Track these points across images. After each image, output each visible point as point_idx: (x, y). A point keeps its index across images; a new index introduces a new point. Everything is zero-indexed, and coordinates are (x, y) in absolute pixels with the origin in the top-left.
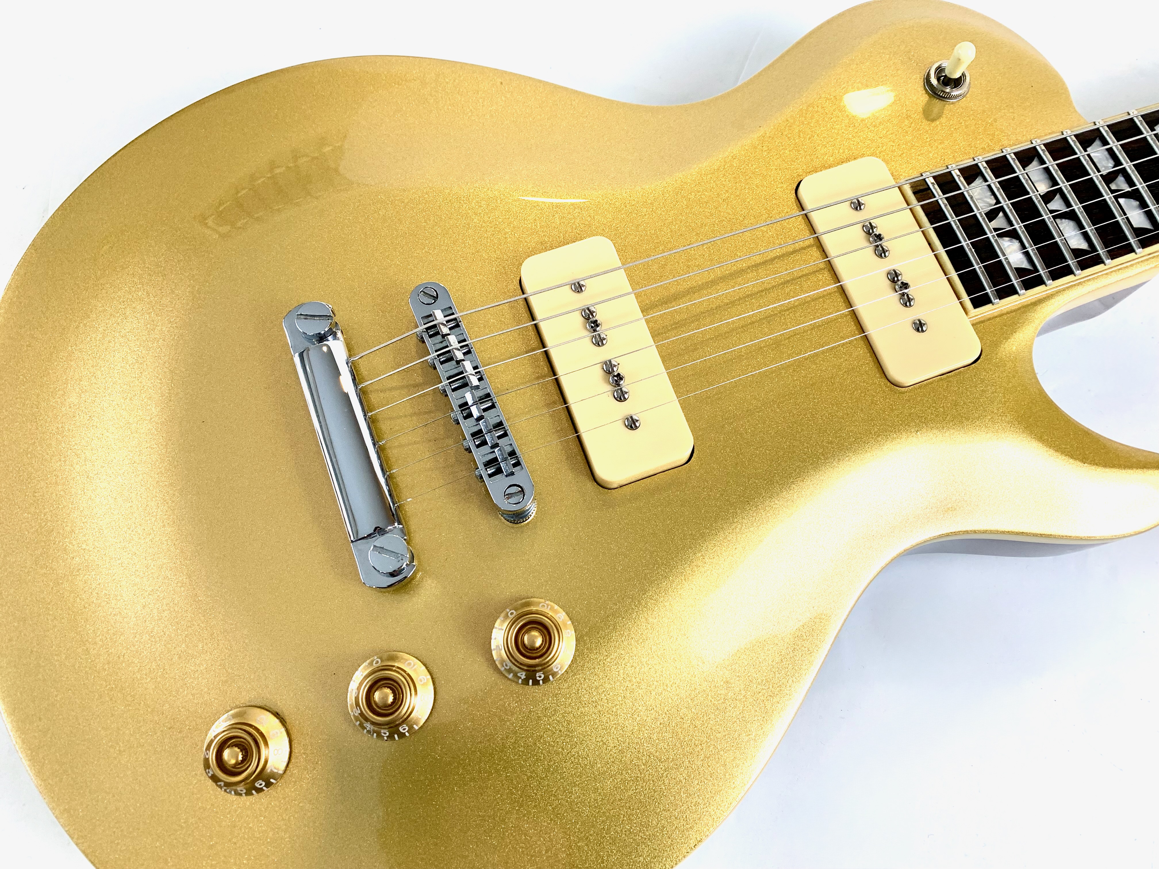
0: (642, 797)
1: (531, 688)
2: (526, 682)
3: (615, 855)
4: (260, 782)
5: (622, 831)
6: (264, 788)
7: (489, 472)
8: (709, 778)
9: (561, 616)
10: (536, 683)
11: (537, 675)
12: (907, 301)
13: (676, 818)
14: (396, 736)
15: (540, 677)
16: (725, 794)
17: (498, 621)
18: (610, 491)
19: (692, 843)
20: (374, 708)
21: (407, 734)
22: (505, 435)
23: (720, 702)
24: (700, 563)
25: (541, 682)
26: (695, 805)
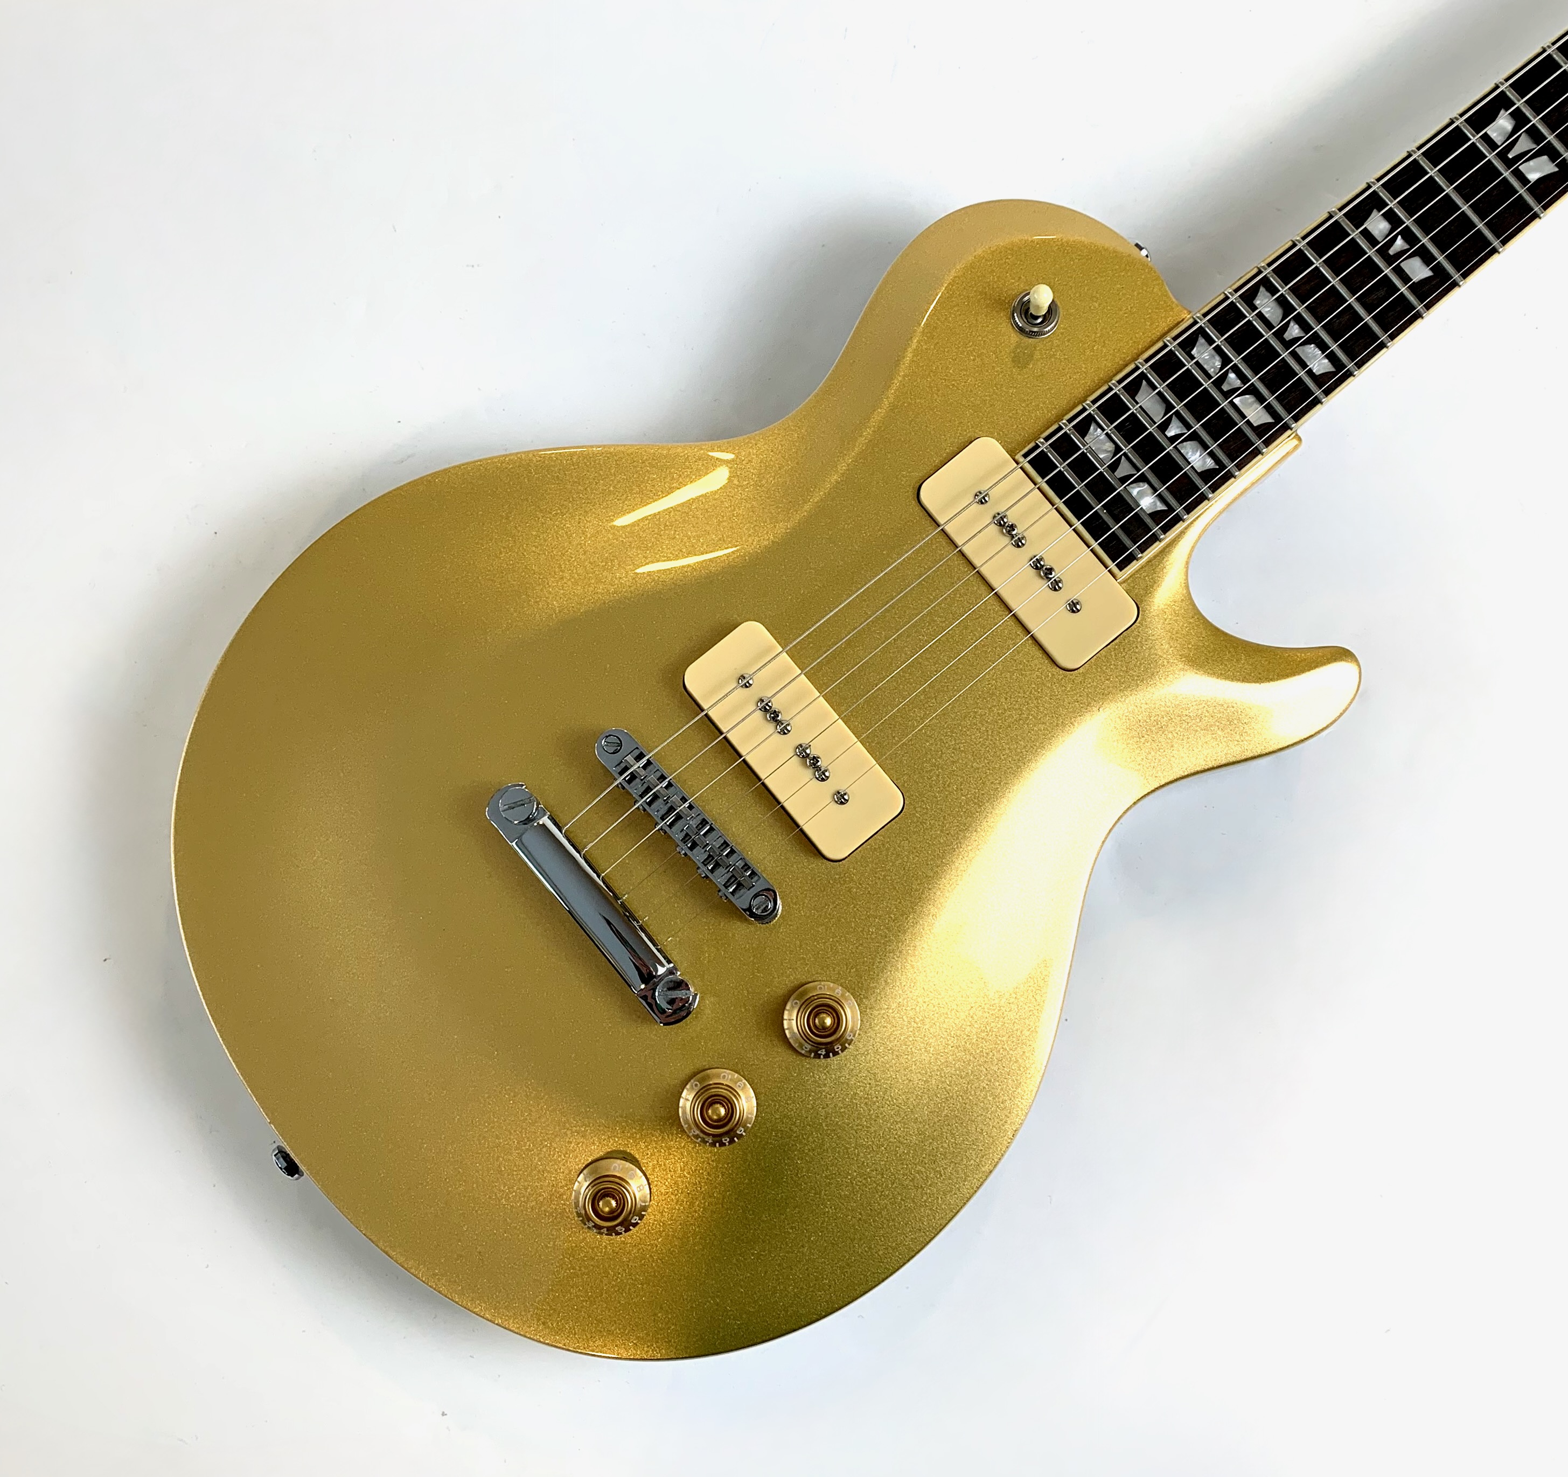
0: (956, 1112)
1: (834, 1060)
2: (827, 1056)
3: (950, 1166)
4: (635, 1217)
5: (949, 1145)
6: (639, 1221)
7: (731, 890)
8: (1007, 1076)
9: (838, 991)
10: (835, 1054)
11: (835, 1047)
12: (1056, 586)
13: (990, 1119)
14: (735, 1139)
15: (838, 1048)
16: (1024, 1085)
17: (786, 1013)
18: (841, 863)
19: (1010, 1134)
20: (711, 1124)
21: (744, 1134)
22: (732, 852)
23: (996, 1010)
24: (942, 900)
25: (840, 1052)
26: (1002, 1103)
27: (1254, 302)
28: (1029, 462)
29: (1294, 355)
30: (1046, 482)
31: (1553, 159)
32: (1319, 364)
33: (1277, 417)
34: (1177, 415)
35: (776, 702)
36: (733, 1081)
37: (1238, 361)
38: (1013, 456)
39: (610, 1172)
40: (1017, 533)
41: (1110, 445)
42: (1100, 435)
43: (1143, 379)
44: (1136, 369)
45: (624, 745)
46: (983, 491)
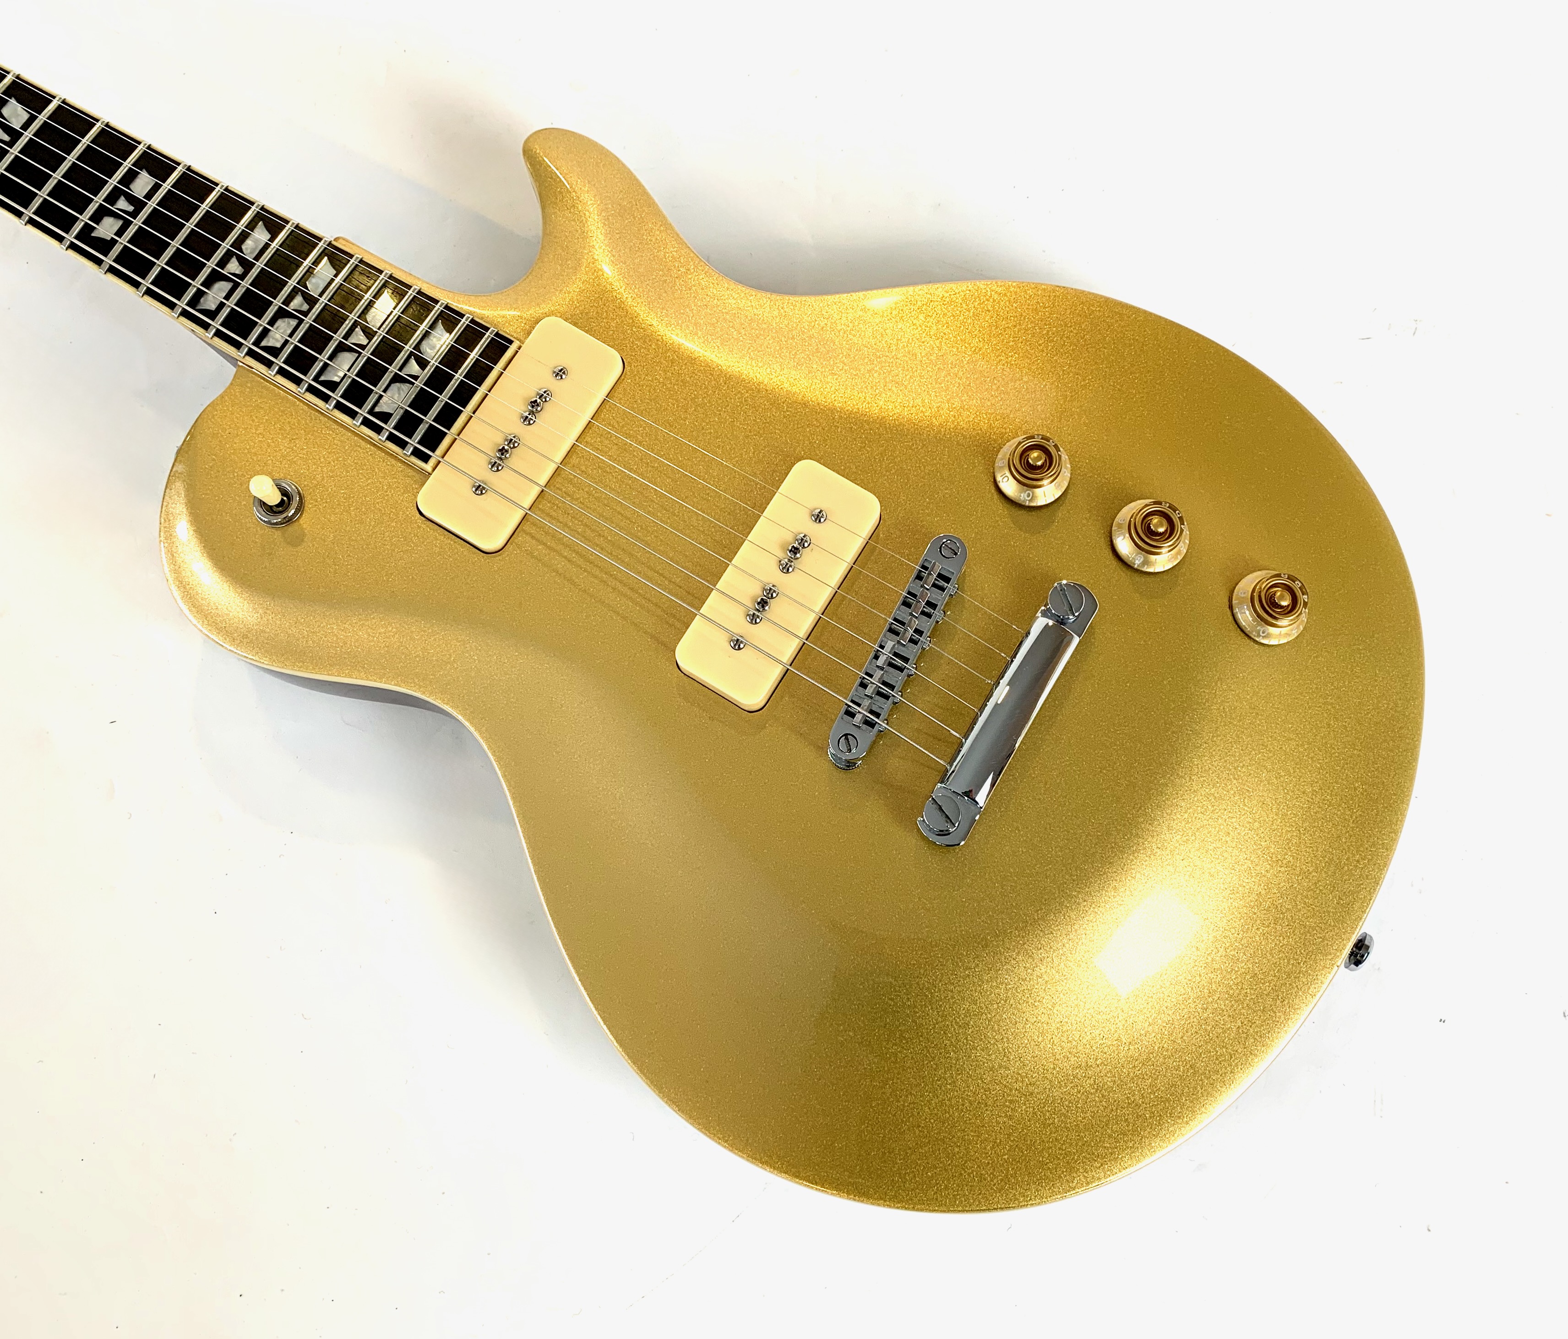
28: (434, 451)
29: (258, 257)
34: (346, 337)
35: (749, 604)
36: (1120, 526)
37: (278, 302)
38: (430, 474)
39: (1247, 612)
40: (507, 440)
41: (395, 386)
42: (384, 399)
43: (320, 379)
44: (311, 389)
45: (846, 735)
46: (474, 486)
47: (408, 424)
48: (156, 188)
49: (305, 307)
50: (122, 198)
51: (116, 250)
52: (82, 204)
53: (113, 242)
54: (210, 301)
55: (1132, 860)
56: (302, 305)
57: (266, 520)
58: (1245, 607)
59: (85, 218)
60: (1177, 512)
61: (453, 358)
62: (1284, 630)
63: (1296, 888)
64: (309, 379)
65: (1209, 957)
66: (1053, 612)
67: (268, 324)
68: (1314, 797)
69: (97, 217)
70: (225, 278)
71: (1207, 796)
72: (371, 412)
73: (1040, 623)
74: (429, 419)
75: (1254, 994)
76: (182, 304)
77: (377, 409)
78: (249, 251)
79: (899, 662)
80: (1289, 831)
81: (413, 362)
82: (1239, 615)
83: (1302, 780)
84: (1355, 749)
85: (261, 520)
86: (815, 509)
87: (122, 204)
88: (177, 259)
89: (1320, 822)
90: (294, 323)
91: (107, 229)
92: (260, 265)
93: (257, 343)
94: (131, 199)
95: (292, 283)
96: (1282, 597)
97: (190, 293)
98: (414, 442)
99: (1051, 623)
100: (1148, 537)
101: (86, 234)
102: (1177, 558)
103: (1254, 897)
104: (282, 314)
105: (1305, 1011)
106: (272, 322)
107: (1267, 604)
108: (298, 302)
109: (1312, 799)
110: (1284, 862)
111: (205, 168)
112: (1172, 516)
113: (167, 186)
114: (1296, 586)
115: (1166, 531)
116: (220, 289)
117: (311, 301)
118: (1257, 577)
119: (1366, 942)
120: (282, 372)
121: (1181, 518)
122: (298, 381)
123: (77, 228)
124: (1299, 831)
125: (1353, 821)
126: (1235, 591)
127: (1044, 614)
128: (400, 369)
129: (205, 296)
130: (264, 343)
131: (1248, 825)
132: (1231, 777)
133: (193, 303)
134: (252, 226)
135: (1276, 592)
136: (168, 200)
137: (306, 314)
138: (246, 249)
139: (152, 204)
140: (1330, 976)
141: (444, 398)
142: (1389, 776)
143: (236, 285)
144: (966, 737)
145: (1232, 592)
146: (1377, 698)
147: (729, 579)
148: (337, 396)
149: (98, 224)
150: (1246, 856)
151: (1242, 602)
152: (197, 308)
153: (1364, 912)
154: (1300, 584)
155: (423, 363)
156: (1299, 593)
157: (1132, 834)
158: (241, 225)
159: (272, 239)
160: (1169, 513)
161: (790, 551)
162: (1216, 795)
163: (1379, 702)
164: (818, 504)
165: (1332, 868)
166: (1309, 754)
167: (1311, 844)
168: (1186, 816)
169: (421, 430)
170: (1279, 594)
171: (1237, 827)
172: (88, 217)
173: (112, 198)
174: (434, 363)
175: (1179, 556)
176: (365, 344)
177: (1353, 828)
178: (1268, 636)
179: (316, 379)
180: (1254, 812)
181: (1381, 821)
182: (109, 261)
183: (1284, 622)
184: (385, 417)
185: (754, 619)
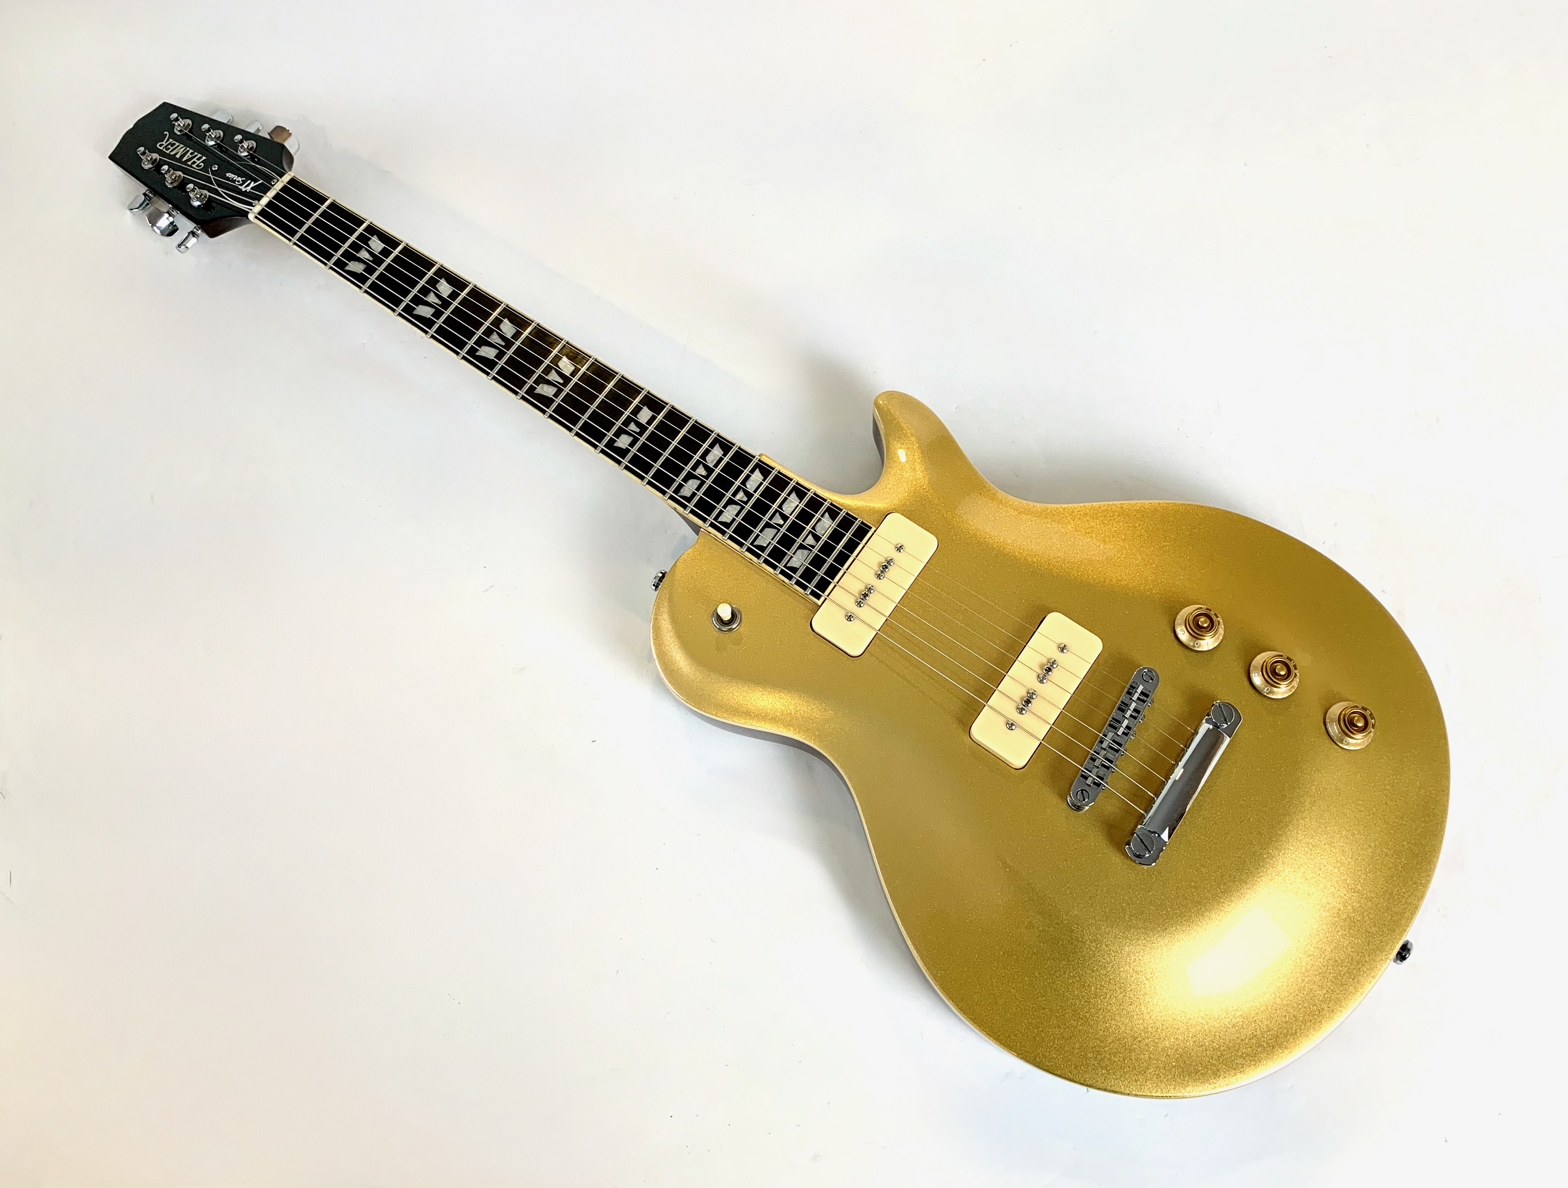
7: (1146, 698)
12: (890, 561)
18: (1103, 640)
20: (1289, 673)
27: (689, 496)
28: (823, 593)
29: (716, 465)
30: (833, 580)
31: (560, 358)
32: (717, 452)
33: (757, 466)
34: (770, 519)
35: (1018, 700)
36: (1256, 668)
37: (729, 495)
38: (820, 606)
39: (1335, 727)
40: (867, 588)
41: (799, 551)
42: (794, 559)
43: (754, 544)
44: (749, 550)
45: (1082, 790)
46: (846, 616)
47: (808, 575)
48: (653, 419)
49: (745, 499)
50: (633, 423)
51: (629, 456)
52: (608, 426)
53: (628, 451)
54: (687, 491)
55: (1259, 882)
56: (743, 497)
57: (718, 627)
58: (1334, 724)
59: (610, 435)
60: (1292, 661)
61: (836, 536)
62: (1359, 741)
63: (1363, 907)
64: (747, 544)
65: (1306, 947)
66: (1214, 720)
67: (722, 507)
68: (1376, 849)
69: (618, 434)
70: (696, 477)
71: (1308, 843)
72: (785, 566)
73: (1205, 727)
74: (821, 573)
75: (1335, 973)
76: (670, 492)
77: (788, 565)
78: (710, 461)
79: (1116, 747)
80: (1360, 870)
81: (810, 537)
82: (1330, 729)
83: (1368, 837)
84: (1403, 820)
85: (715, 626)
86: (1062, 644)
87: (633, 427)
88: (667, 464)
89: (1380, 866)
90: (739, 508)
91: (623, 442)
92: (717, 471)
93: (716, 519)
94: (638, 424)
95: (738, 483)
96: (1358, 721)
97: (675, 486)
98: (811, 586)
99: (1211, 727)
100: (1273, 676)
101: (611, 444)
102: (1292, 690)
103: (1336, 911)
104: (731, 502)
105: (1368, 986)
106: (725, 507)
107: (1349, 724)
108: (741, 496)
109: (1375, 850)
110: (1356, 890)
111: (684, 408)
112: (1289, 664)
113: (660, 417)
114: (1367, 713)
115: (1285, 674)
116: (692, 484)
117: (749, 495)
118: (1343, 706)
119: (1409, 946)
120: (731, 538)
121: (1295, 666)
122: (741, 545)
123: (606, 440)
124: (1366, 870)
125: (1402, 867)
126: (1328, 713)
127: (1207, 721)
128: (803, 541)
129: (684, 487)
130: (720, 519)
131: (1333, 865)
132: (1323, 833)
133: (677, 491)
134: (712, 445)
135: (1354, 717)
136: (661, 426)
137: (746, 503)
138: (709, 460)
139: (651, 428)
140: (1385, 966)
141: (830, 560)
142: (1426, 839)
143: (703, 483)
144: (1157, 796)
145: (1326, 714)
146: (1418, 788)
147: (1006, 684)
148: (765, 555)
149: (618, 438)
150: (1331, 884)
151: (1332, 721)
152: (679, 495)
153: (1408, 926)
154: (1370, 713)
155: (817, 538)
156: (1369, 718)
157: (1259, 865)
158: (705, 446)
159: (725, 455)
160: (1287, 662)
161: (1046, 670)
162: (1313, 843)
163: (1419, 791)
164: (1064, 641)
165: (1387, 896)
166: (1373, 822)
167: (1374, 879)
168: (1294, 856)
169: (816, 580)
170: (1356, 718)
171: (1327, 865)
172: (612, 434)
173: (627, 423)
174: (824, 538)
175: (1293, 689)
176: (782, 524)
177: (1401, 871)
178: (1348, 744)
179: (752, 544)
180: (1337, 856)
181: (1421, 868)
182: (625, 462)
183: (1359, 736)
184: (794, 570)
185: (1021, 711)
